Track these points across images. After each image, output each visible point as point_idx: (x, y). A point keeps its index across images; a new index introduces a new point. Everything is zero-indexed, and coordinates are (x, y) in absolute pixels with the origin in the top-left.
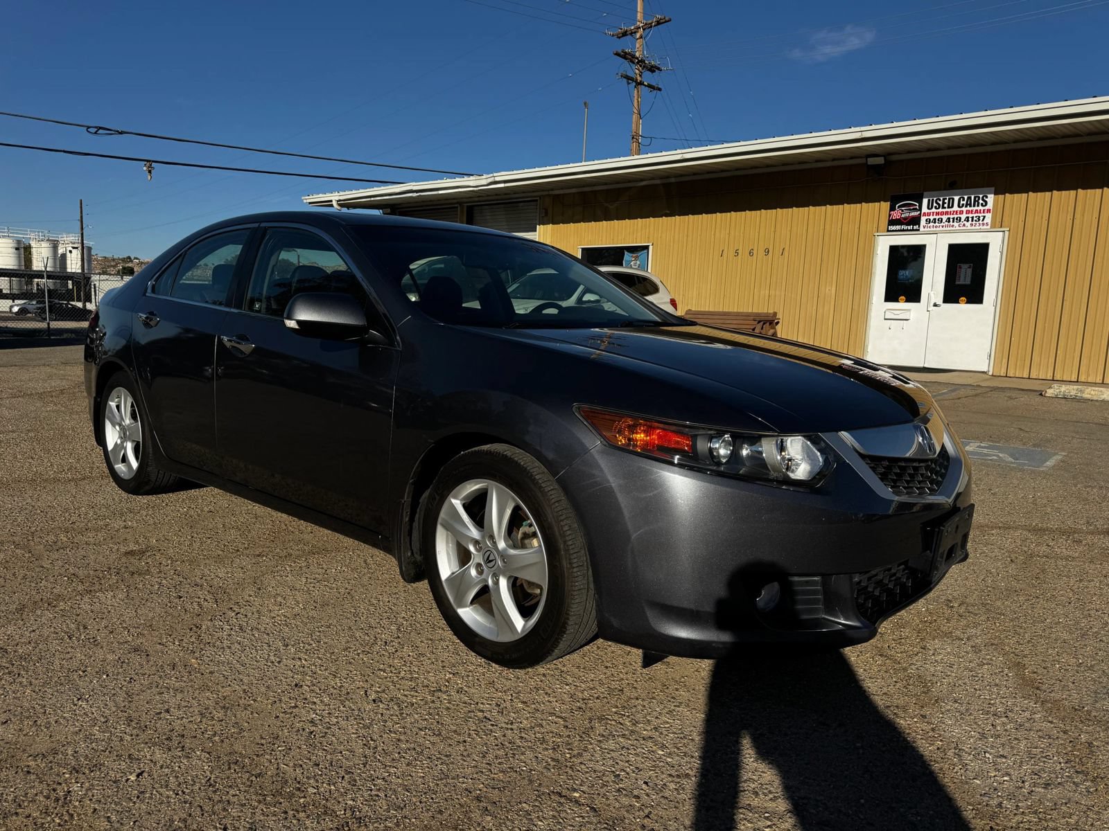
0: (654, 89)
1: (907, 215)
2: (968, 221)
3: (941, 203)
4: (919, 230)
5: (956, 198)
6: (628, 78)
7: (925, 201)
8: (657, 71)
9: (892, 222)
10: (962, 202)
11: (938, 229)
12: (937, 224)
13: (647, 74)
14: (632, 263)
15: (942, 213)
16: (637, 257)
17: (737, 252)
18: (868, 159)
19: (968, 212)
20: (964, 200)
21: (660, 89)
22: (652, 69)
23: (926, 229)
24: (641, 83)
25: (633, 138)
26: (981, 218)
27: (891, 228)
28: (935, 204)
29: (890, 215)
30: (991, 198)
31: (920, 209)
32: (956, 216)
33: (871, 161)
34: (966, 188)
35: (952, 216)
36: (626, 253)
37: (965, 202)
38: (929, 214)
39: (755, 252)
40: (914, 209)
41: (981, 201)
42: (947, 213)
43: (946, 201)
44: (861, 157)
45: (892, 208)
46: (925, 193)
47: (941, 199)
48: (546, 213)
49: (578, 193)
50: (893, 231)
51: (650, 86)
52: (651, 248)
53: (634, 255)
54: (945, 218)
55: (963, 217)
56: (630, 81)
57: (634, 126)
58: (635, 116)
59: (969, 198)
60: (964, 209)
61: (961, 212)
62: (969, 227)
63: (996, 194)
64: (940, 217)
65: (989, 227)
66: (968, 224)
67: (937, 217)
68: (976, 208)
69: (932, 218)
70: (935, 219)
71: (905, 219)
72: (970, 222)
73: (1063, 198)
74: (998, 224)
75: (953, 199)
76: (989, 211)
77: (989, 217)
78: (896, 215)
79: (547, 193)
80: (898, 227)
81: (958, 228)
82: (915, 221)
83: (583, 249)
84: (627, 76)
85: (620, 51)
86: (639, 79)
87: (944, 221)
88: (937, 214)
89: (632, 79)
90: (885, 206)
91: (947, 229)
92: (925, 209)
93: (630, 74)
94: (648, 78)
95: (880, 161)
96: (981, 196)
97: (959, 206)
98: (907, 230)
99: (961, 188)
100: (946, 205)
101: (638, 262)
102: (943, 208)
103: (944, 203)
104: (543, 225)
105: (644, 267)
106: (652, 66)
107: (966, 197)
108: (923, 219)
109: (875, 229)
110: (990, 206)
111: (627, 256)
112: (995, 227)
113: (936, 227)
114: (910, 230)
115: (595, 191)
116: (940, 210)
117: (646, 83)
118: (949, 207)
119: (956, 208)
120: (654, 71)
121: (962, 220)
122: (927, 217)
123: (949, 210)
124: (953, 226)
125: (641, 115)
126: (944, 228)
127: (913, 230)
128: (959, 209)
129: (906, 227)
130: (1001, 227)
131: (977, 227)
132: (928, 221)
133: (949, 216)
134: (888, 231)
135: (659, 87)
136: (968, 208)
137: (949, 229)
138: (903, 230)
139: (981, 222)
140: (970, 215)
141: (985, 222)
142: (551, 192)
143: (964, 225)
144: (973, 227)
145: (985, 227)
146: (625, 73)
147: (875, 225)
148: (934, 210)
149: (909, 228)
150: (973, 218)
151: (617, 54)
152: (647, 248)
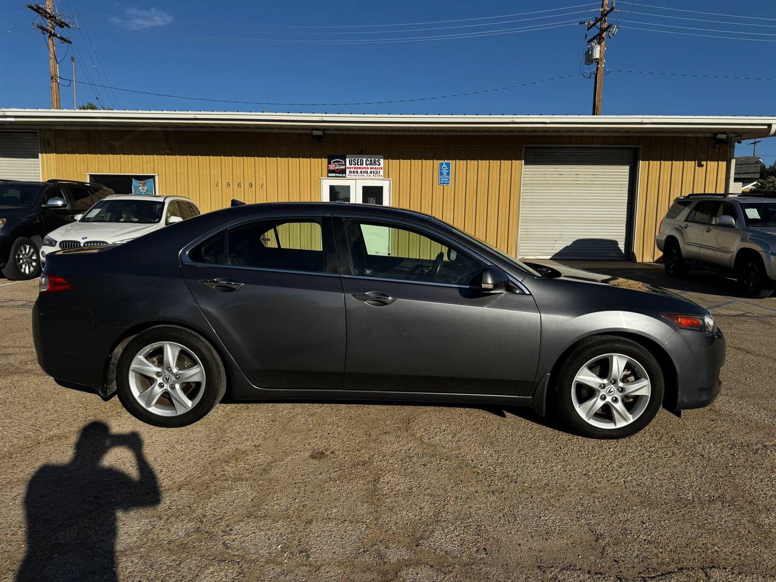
0: (66, 41)
1: (338, 167)
2: (371, 173)
3: (356, 162)
4: (346, 177)
5: (364, 160)
6: (44, 29)
7: (348, 160)
8: (65, 27)
9: (330, 171)
10: (367, 162)
11: (356, 177)
12: (355, 174)
13: (57, 28)
14: (140, 188)
15: (358, 168)
16: (145, 183)
17: (228, 184)
18: (313, 131)
19: (371, 168)
20: (368, 161)
21: (70, 42)
22: (61, 25)
23: (349, 177)
24: (55, 35)
25: (52, 78)
26: (378, 172)
27: (330, 175)
28: (353, 163)
29: (328, 167)
30: (382, 161)
31: (345, 165)
32: (365, 170)
33: (315, 133)
34: (369, 154)
35: (363, 170)
36: (134, 180)
37: (369, 163)
38: (350, 168)
39: (242, 185)
40: (342, 164)
41: (377, 163)
42: (360, 168)
43: (359, 161)
44: (308, 129)
45: (329, 163)
46: (347, 155)
47: (356, 159)
48: (49, 144)
49: (81, 131)
50: (331, 177)
51: (61, 38)
52: (157, 178)
53: (142, 182)
54: (359, 171)
55: (369, 171)
56: (45, 32)
57: (52, 69)
58: (52, 62)
59: (371, 160)
60: (369, 166)
61: (368, 168)
62: (373, 177)
63: (384, 159)
64: (356, 170)
65: (382, 177)
66: (372, 175)
67: (355, 170)
68: (375, 166)
69: (352, 170)
70: (354, 171)
71: (337, 170)
72: (373, 174)
73: (416, 163)
74: (387, 176)
75: (363, 160)
76: (381, 168)
77: (382, 171)
78: (332, 167)
79: (47, 127)
80: (334, 175)
81: (367, 177)
82: (343, 171)
83: (91, 176)
84: (42, 26)
85: (33, 5)
86: (53, 31)
87: (359, 172)
88: (355, 168)
89: (47, 31)
90: (325, 161)
91: (361, 177)
92: (348, 165)
93: (44, 26)
94: (58, 31)
95: (320, 133)
96: (377, 160)
97: (366, 164)
98: (339, 177)
99: (366, 154)
100: (359, 164)
101: (146, 188)
102: (358, 165)
103: (358, 162)
104: (46, 153)
105: (151, 192)
106: (62, 23)
107: (369, 160)
108: (348, 171)
109: (320, 175)
110: (382, 165)
111: (135, 183)
112: (385, 178)
113: (355, 176)
114: (341, 177)
115: (99, 131)
116: (356, 166)
117: (58, 35)
118: (361, 165)
119: (364, 165)
120: (63, 27)
121: (369, 172)
122: (349, 170)
123: (361, 166)
124: (364, 176)
125: (58, 60)
126: (359, 177)
127: (342, 177)
128: (367, 166)
129: (338, 175)
130: (388, 178)
131: (376, 177)
132: (350, 172)
133: (361, 170)
134: (328, 176)
135: (70, 40)
136: (371, 166)
137: (362, 177)
138: (337, 177)
139: (378, 174)
140: (372, 170)
141: (380, 174)
142: (52, 128)
143: (370, 176)
144: (375, 177)
145: (380, 177)
146: (40, 24)
147: (320, 172)
148: (353, 166)
149: (341, 175)
150: (374, 172)
151: (31, 7)
152: (153, 177)
